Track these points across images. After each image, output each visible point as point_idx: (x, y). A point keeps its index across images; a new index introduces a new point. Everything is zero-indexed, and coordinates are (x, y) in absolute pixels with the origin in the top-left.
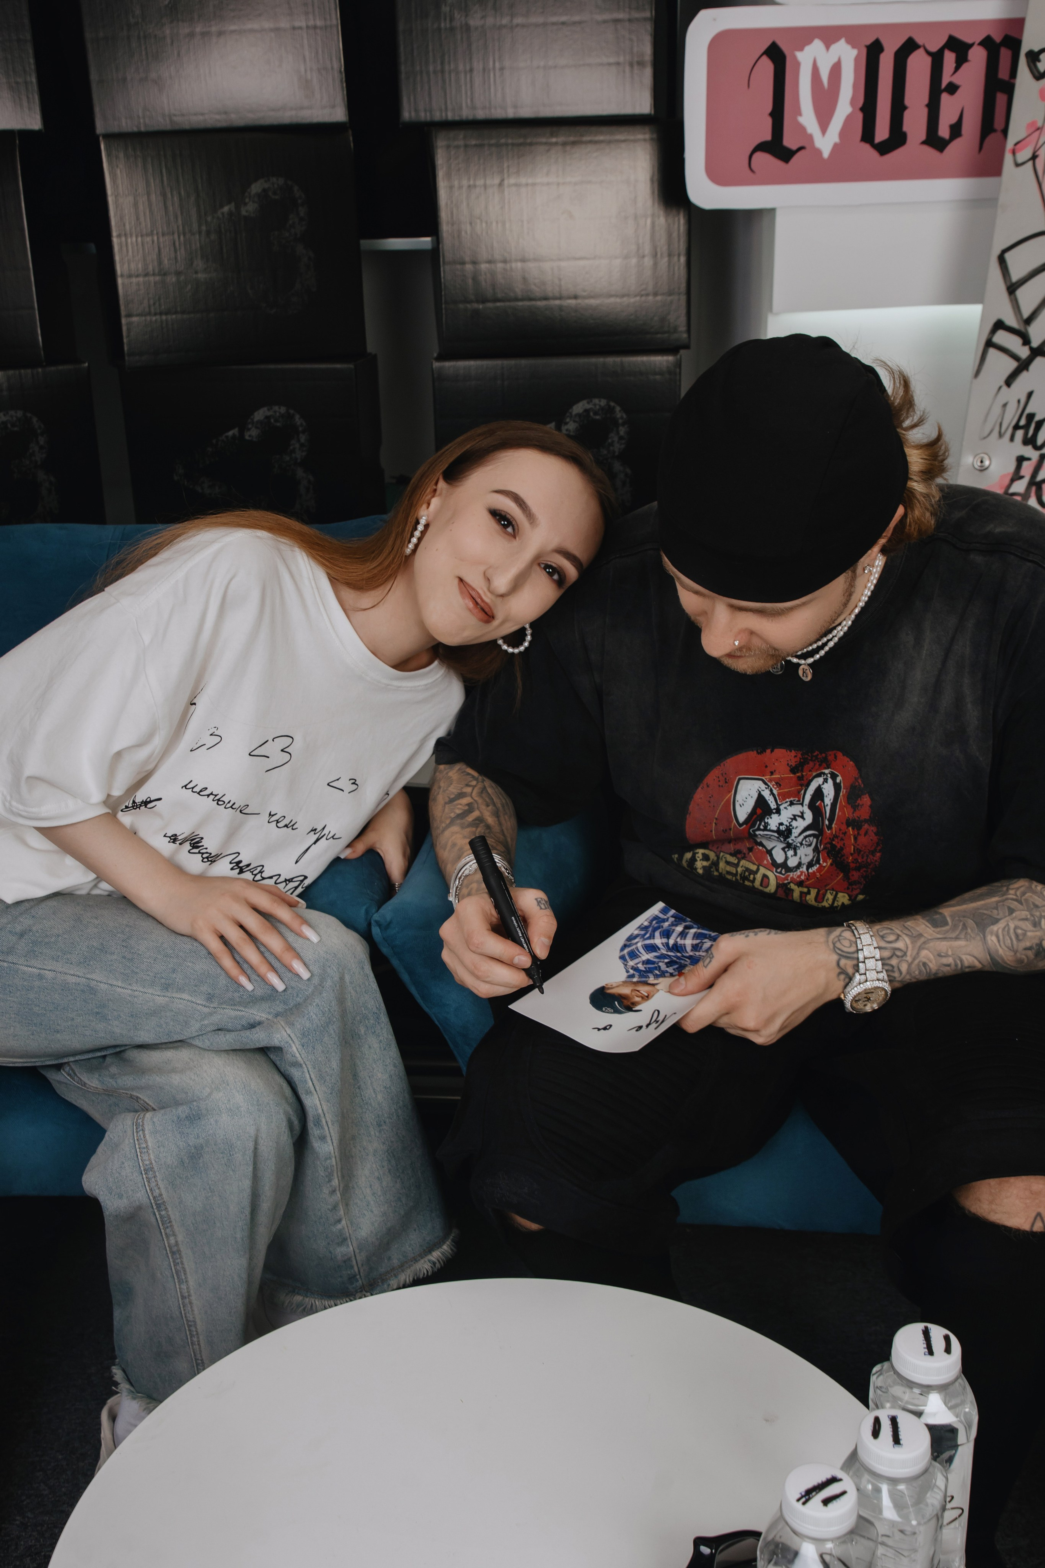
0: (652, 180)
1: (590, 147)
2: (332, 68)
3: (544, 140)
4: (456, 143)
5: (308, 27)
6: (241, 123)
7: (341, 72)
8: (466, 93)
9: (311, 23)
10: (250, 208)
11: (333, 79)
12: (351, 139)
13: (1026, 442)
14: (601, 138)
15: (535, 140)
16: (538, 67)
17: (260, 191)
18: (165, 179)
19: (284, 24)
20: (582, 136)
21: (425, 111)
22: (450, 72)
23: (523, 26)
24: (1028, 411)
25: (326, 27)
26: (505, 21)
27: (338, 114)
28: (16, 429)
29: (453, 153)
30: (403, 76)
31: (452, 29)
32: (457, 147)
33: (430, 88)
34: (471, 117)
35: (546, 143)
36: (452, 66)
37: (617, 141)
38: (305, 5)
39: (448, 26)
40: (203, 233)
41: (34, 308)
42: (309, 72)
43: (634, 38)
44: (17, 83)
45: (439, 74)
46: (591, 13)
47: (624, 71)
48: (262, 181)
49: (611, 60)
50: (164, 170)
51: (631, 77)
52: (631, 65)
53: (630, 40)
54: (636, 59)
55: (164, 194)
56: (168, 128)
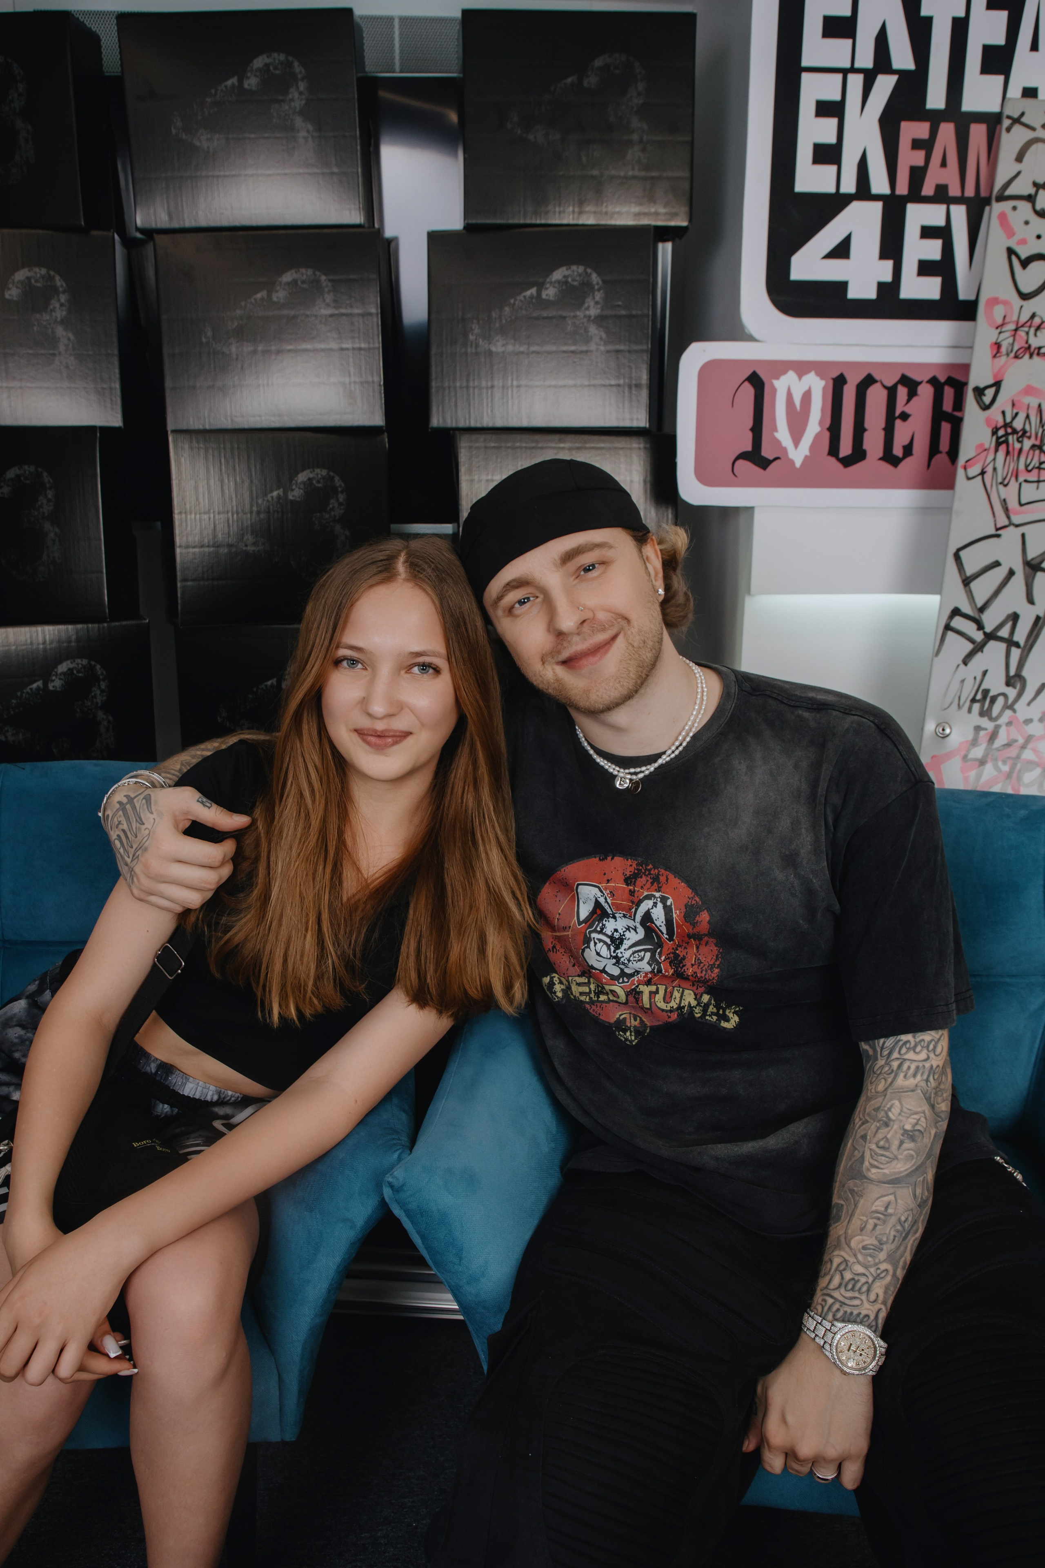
0: (645, 481)
1: (592, 452)
2: (373, 382)
3: (553, 445)
4: (477, 445)
5: (354, 349)
6: (292, 424)
7: (380, 385)
8: (487, 405)
9: (357, 345)
10: (296, 494)
11: (374, 391)
12: (387, 440)
13: (982, 714)
14: (602, 445)
15: (545, 445)
16: (550, 386)
17: (305, 480)
18: (223, 467)
19: (333, 345)
20: (586, 443)
21: (452, 419)
22: (474, 388)
24: (983, 687)
25: (369, 349)
26: (523, 348)
27: (377, 419)
28: (81, 675)
29: (474, 452)
30: (433, 390)
31: (477, 354)
32: (478, 448)
33: (456, 402)
34: (490, 425)
35: (554, 448)
36: (476, 383)
37: (616, 448)
38: (353, 331)
39: (474, 351)
40: (254, 513)
41: (102, 572)
42: (353, 385)
43: (633, 366)
44: (103, 388)
45: (465, 389)
46: (597, 344)
47: (624, 392)
48: (308, 471)
49: (613, 382)
50: (223, 460)
51: (630, 397)
52: (630, 387)
53: (630, 367)
54: (634, 382)
55: (222, 480)
56: (229, 426)
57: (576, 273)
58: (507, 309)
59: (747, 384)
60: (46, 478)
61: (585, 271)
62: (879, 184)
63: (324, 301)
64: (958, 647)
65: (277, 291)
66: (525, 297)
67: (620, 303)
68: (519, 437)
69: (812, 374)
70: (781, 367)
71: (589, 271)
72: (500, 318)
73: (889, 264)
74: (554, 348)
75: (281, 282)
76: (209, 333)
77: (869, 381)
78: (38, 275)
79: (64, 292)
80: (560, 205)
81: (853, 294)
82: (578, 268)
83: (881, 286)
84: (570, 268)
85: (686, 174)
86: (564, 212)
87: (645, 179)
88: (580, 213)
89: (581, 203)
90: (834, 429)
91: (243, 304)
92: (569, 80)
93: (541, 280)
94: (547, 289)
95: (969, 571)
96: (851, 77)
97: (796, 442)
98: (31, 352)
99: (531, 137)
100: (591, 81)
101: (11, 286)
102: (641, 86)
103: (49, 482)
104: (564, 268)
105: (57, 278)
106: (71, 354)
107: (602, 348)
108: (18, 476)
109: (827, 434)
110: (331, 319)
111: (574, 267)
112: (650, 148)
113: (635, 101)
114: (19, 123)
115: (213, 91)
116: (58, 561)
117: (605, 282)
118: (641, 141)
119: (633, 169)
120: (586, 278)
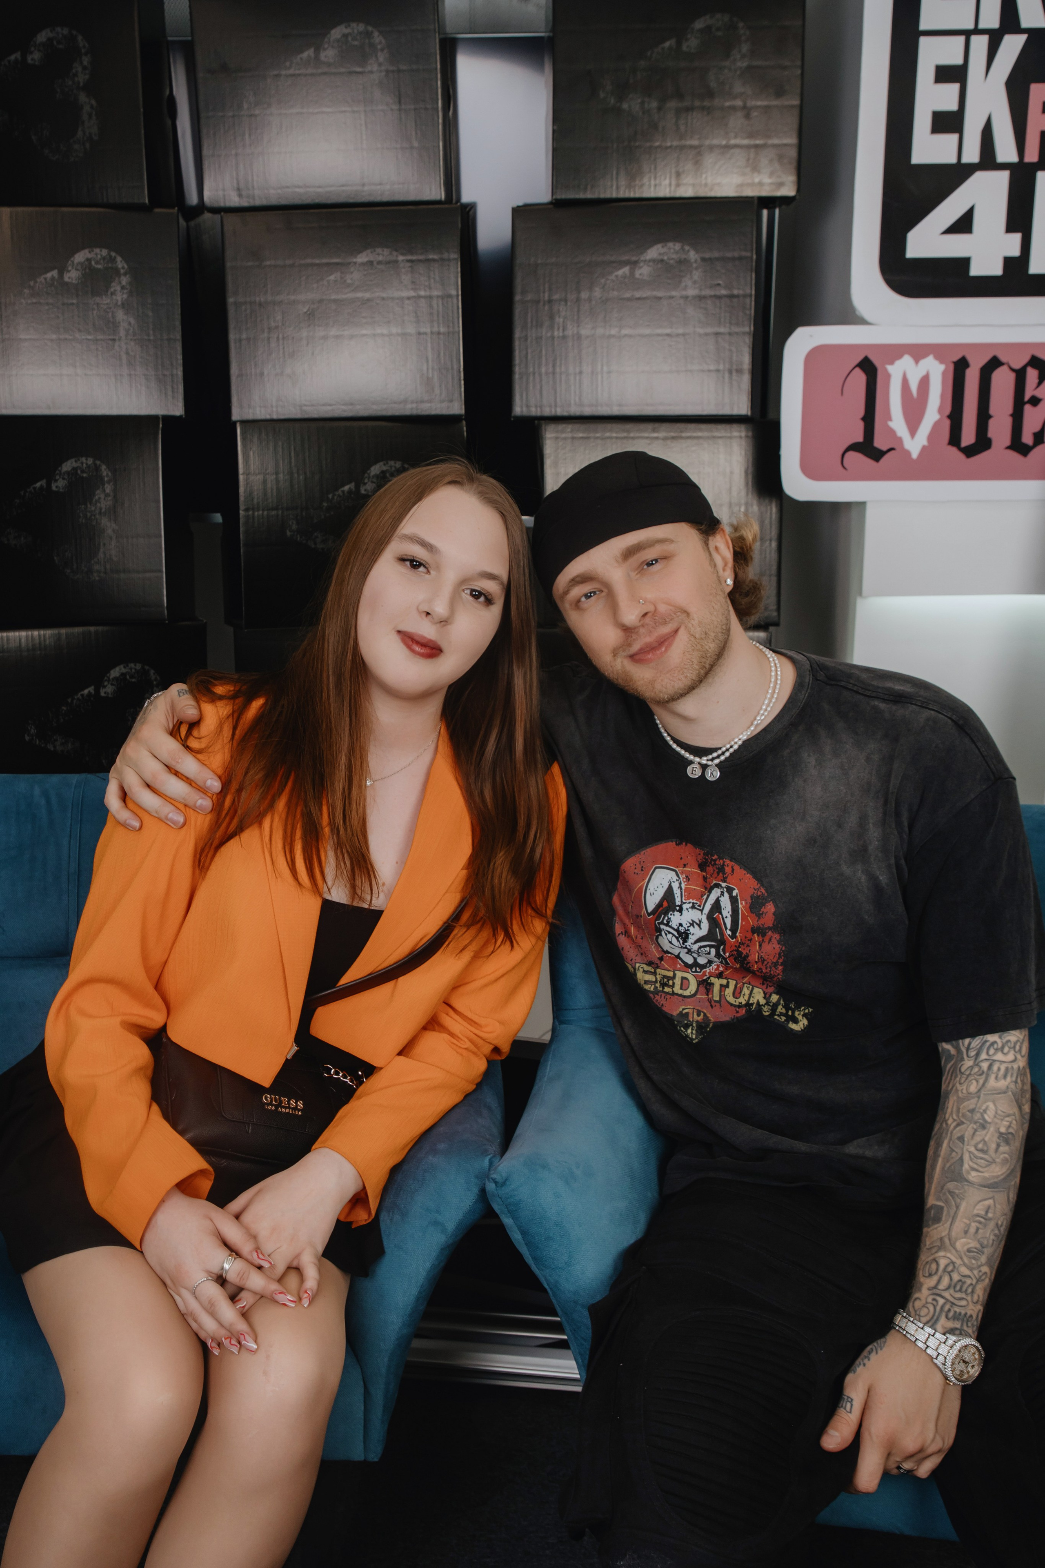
0: (746, 472)
1: (689, 442)
2: (452, 368)
3: (646, 435)
4: (564, 435)
5: (432, 333)
6: (366, 414)
7: (460, 373)
8: (575, 392)
9: (435, 329)
10: (368, 488)
11: (453, 378)
12: (465, 428)
14: (700, 434)
15: (638, 435)
16: (643, 372)
17: (379, 473)
18: (293, 460)
19: (411, 329)
20: (681, 432)
21: (536, 407)
22: (561, 374)
25: (449, 333)
26: (614, 332)
27: (457, 408)
28: (134, 680)
29: (561, 444)
30: (517, 376)
31: (564, 337)
32: (565, 439)
33: (541, 387)
34: (578, 414)
35: (647, 438)
36: (563, 369)
37: (714, 437)
38: (431, 314)
39: (561, 334)
40: (324, 508)
41: (161, 571)
42: (430, 371)
43: (734, 349)
44: (165, 375)
45: (551, 376)
46: (695, 327)
47: (723, 378)
48: (381, 463)
49: (712, 367)
50: (293, 454)
51: (731, 383)
52: (730, 372)
53: (730, 351)
54: (735, 367)
55: (291, 473)
56: (299, 416)
57: (672, 251)
58: (597, 289)
60: (105, 471)
61: (682, 249)
62: (1006, 151)
63: (402, 282)
65: (352, 273)
66: (617, 276)
67: (720, 282)
68: (609, 426)
71: (687, 248)
72: (590, 300)
73: (1017, 237)
74: (647, 331)
75: (355, 263)
76: (279, 317)
77: (994, 363)
78: (99, 256)
79: (125, 274)
80: (655, 178)
81: (975, 270)
82: (674, 245)
83: (1008, 261)
84: (666, 245)
85: (792, 140)
86: (660, 185)
87: (748, 147)
88: (678, 185)
89: (678, 174)
90: (955, 417)
91: (315, 286)
92: (667, 44)
93: (634, 259)
94: (641, 267)
96: (974, 39)
97: (913, 430)
98: (89, 337)
99: (625, 106)
100: (691, 43)
101: (70, 268)
102: (745, 48)
103: (107, 475)
104: (659, 246)
105: (119, 259)
106: (131, 339)
107: (701, 331)
108: (75, 469)
109: (947, 423)
110: (407, 302)
111: (671, 244)
112: (755, 114)
113: (739, 64)
114: (83, 98)
115: (288, 64)
116: (115, 559)
117: (704, 260)
118: (744, 107)
119: (736, 137)
120: (683, 256)
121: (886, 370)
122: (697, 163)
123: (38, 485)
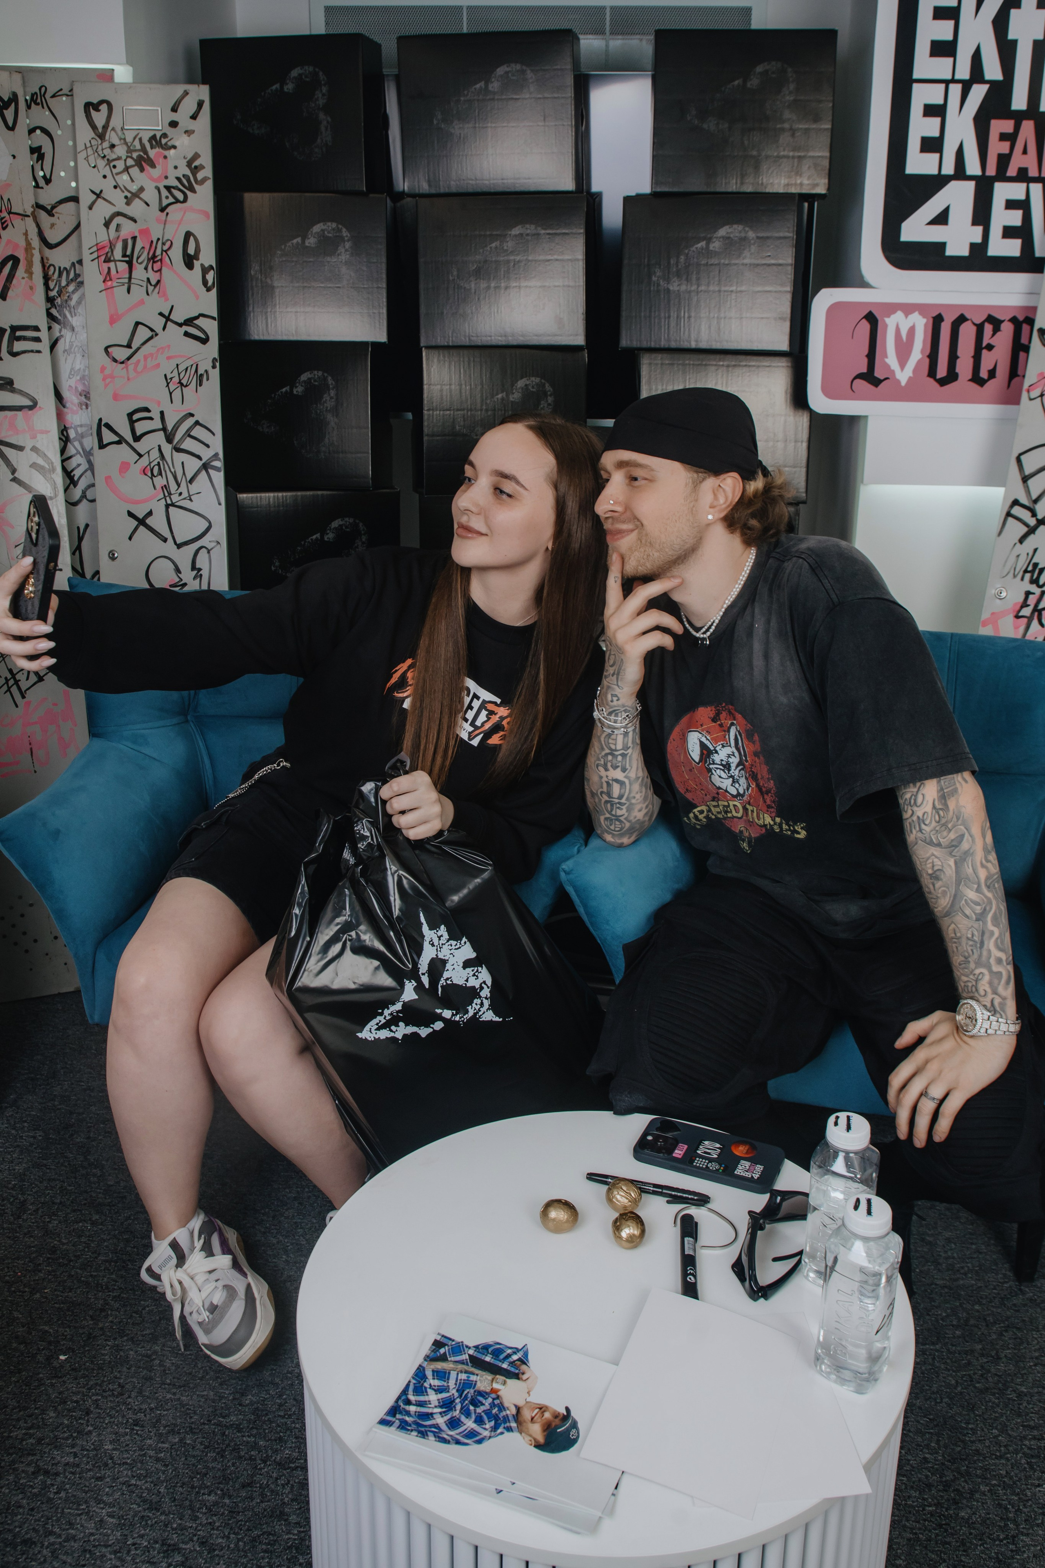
1: (745, 369)
2: (577, 311)
3: (714, 363)
4: (655, 362)
5: (563, 286)
6: (515, 343)
7: (583, 314)
8: (665, 332)
9: (566, 283)
10: (516, 396)
11: (578, 319)
12: (586, 355)
13: (1032, 581)
14: (752, 364)
17: (523, 385)
18: (462, 375)
19: (548, 283)
20: (739, 362)
21: (636, 341)
22: (655, 317)
23: (705, 292)
25: (575, 286)
26: (694, 288)
27: (580, 340)
28: (348, 529)
29: (653, 368)
30: (623, 319)
31: (658, 291)
32: (657, 364)
33: (640, 328)
34: (667, 346)
36: (657, 314)
37: (762, 366)
38: (563, 272)
39: (656, 289)
40: (484, 410)
41: (368, 453)
42: (562, 314)
43: (779, 303)
44: (374, 313)
45: (648, 318)
46: (750, 286)
47: (771, 323)
48: (525, 379)
50: (462, 370)
51: (776, 326)
52: (775, 319)
53: (776, 304)
54: (779, 316)
55: (461, 385)
56: (468, 344)
57: (736, 231)
58: (682, 257)
59: (864, 320)
60: (330, 380)
61: (744, 229)
62: (973, 167)
63: (543, 249)
64: (1016, 529)
65: (508, 242)
66: (697, 248)
67: (769, 254)
68: (688, 356)
69: (916, 314)
70: (892, 308)
71: (747, 229)
72: (677, 264)
73: (980, 229)
74: (717, 289)
75: (511, 235)
76: (455, 273)
77: (961, 319)
78: (330, 228)
79: (348, 241)
80: (726, 179)
81: (949, 252)
82: (738, 227)
83: (973, 246)
84: (732, 227)
85: (826, 153)
86: (729, 183)
87: (793, 157)
88: (742, 183)
89: (743, 176)
90: (933, 357)
91: (481, 251)
92: (736, 83)
93: (709, 236)
94: (714, 242)
95: (1027, 472)
96: (952, 86)
97: (902, 365)
98: (322, 285)
99: (705, 126)
100: (754, 82)
101: (310, 236)
102: (792, 87)
103: (332, 384)
104: (727, 227)
105: (344, 230)
106: (351, 287)
107: (755, 289)
108: (309, 379)
109: (927, 361)
110: (546, 263)
111: (735, 226)
112: (798, 134)
113: (787, 98)
114: (322, 116)
115: (466, 92)
116: (336, 443)
117: (758, 238)
118: (791, 129)
119: (784, 150)
120: (743, 235)
121: (884, 321)
122: (757, 167)
123: (284, 390)
